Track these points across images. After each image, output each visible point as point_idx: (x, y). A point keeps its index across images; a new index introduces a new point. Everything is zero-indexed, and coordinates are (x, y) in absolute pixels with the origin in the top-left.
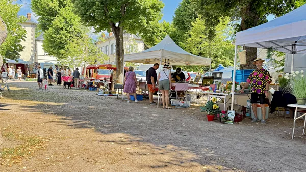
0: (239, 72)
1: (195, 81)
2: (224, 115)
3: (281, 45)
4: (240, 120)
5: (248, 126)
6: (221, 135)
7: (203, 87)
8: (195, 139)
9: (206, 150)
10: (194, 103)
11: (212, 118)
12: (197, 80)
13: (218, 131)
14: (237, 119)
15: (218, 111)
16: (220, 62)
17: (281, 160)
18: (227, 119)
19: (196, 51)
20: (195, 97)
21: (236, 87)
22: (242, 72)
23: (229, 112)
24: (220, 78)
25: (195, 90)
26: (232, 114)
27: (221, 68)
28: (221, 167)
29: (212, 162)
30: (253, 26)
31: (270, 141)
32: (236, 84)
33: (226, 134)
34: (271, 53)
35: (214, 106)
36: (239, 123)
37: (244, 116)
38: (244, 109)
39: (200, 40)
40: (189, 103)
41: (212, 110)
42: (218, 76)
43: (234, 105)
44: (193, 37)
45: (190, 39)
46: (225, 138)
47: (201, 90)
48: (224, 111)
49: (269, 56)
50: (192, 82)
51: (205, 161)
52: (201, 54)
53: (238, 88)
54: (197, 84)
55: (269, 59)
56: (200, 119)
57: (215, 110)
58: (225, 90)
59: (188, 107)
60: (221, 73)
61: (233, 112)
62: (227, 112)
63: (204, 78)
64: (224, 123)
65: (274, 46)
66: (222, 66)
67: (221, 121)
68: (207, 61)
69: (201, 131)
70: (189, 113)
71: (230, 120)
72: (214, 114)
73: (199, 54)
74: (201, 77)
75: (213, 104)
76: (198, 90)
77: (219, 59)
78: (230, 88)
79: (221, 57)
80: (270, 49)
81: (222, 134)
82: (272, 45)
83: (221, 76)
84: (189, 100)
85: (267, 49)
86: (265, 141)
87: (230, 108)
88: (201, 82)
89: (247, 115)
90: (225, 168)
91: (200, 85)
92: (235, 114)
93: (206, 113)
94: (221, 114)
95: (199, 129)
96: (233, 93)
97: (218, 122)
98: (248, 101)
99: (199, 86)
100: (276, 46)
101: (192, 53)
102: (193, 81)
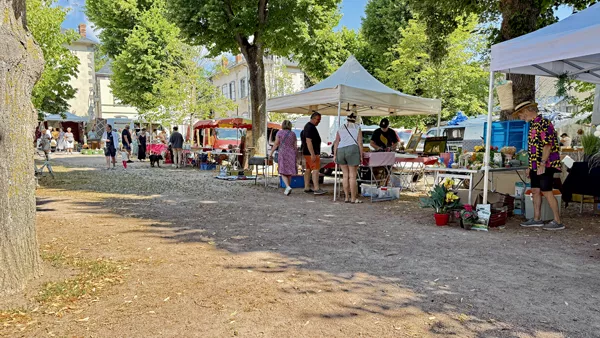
0: (499, 126)
1: (409, 146)
2: (469, 214)
3: (587, 67)
4: (502, 223)
5: (518, 235)
6: (463, 252)
7: (426, 159)
8: (412, 262)
9: (433, 283)
10: (408, 190)
11: (443, 220)
12: (413, 144)
13: (456, 245)
14: (495, 222)
15: (457, 205)
16: (458, 106)
17: (588, 302)
18: (475, 220)
19: (409, 85)
20: (410, 178)
21: (492, 156)
22: (505, 125)
23: (479, 206)
24: (460, 139)
25: (409, 165)
26: (484, 212)
27: (462, 119)
28: (465, 317)
29: (447, 306)
30: (528, 31)
31: (565, 264)
32: (493, 151)
33: (474, 252)
34: (566, 85)
35: (448, 196)
36: (501, 228)
37: (510, 214)
38: (509, 200)
39: (418, 63)
40: (397, 191)
41: (445, 203)
42: (455, 134)
43: (489, 192)
44: (403, 58)
45: (397, 62)
46: (472, 260)
47: (421, 164)
48: (468, 206)
49: (561, 92)
50: (403, 148)
51: (432, 304)
52: (419, 92)
53: (498, 158)
54: (413, 152)
55: (562, 98)
56: (419, 223)
57: (450, 203)
58: (470, 163)
59: (396, 198)
60: (462, 129)
61: (487, 208)
62: (474, 208)
63: (428, 141)
64: (468, 228)
65: (571, 71)
66: (463, 114)
67: (462, 226)
68: (432, 106)
69: (423, 246)
70: (397, 211)
71: (480, 223)
72: (449, 212)
73: (417, 91)
74: (420, 138)
75: (446, 192)
76: (416, 164)
77: (458, 101)
78: (480, 159)
79: (461, 97)
80: (563, 77)
81: (465, 251)
82: (566, 68)
83: (462, 135)
84: (397, 184)
85: (557, 76)
86: (555, 264)
87: (481, 198)
88: (420, 147)
89: (517, 212)
90: (473, 318)
91: (420, 154)
92: (492, 210)
93: (433, 210)
94: (462, 212)
95: (417, 242)
96: (486, 168)
97: (456, 226)
98: (517, 184)
99: (416, 157)
100: (574, 71)
101: (401, 91)
102: (405, 146)
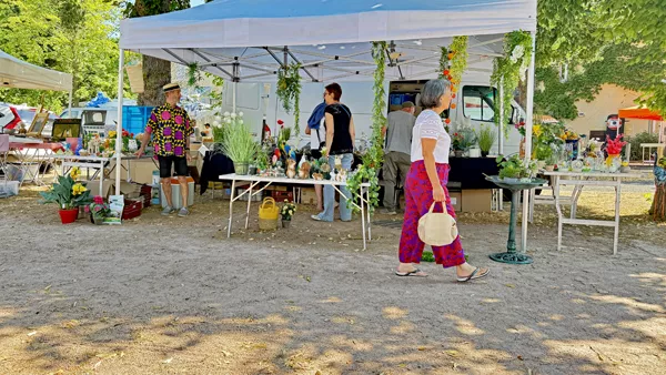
0: (137, 111)
1: (32, 129)
2: (99, 207)
3: (214, 61)
4: (137, 214)
5: (152, 225)
6: (87, 251)
7: (54, 145)
8: (19, 272)
9: (44, 292)
10: (33, 183)
11: (69, 217)
12: (37, 126)
13: (81, 243)
14: (130, 212)
15: (86, 198)
16: (99, 86)
17: (202, 279)
18: (106, 213)
19: (36, 52)
20: (37, 167)
21: (126, 143)
22: (142, 110)
23: (111, 198)
24: (102, 124)
25: (32, 151)
26: (117, 205)
27: (104, 101)
28: (75, 322)
29: (55, 315)
31: (190, 248)
32: (126, 136)
33: (100, 248)
34: (196, 74)
35: (75, 187)
36: (135, 219)
37: (147, 204)
38: (146, 190)
39: (46, 27)
40: (15, 186)
41: (72, 197)
42: (97, 118)
43: (123, 182)
44: (24, 16)
45: (18, 19)
46: (97, 257)
47: (49, 151)
48: (99, 198)
49: (192, 81)
50: (25, 131)
51: (37, 317)
52: (50, 63)
53: (132, 144)
54: (39, 136)
55: (193, 87)
56: (41, 223)
57: (77, 196)
58: (101, 150)
59: (13, 195)
60: (104, 113)
61: (121, 199)
62: (106, 200)
63: (57, 122)
64: (99, 223)
65: (201, 62)
66: (105, 95)
67: (93, 221)
68: (61, 81)
69: (39, 250)
70: (11, 211)
71: (112, 216)
72: (77, 208)
73: (47, 61)
74: (47, 119)
75: (74, 183)
76: (42, 152)
77: (97, 80)
78: (113, 145)
79: (101, 76)
80: (193, 67)
81: (91, 248)
82: (195, 58)
83: (104, 118)
84: (16, 176)
85: (188, 65)
86: (181, 249)
87: (114, 188)
88: (47, 131)
89: (153, 201)
90: (85, 321)
91: (47, 139)
92: (126, 201)
93: (58, 206)
94: (92, 205)
95: (31, 246)
96: (118, 155)
97: (83, 223)
98: (154, 173)
99: (41, 142)
100: (204, 62)
101: (26, 58)
102: (27, 128)
